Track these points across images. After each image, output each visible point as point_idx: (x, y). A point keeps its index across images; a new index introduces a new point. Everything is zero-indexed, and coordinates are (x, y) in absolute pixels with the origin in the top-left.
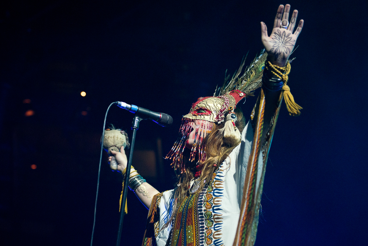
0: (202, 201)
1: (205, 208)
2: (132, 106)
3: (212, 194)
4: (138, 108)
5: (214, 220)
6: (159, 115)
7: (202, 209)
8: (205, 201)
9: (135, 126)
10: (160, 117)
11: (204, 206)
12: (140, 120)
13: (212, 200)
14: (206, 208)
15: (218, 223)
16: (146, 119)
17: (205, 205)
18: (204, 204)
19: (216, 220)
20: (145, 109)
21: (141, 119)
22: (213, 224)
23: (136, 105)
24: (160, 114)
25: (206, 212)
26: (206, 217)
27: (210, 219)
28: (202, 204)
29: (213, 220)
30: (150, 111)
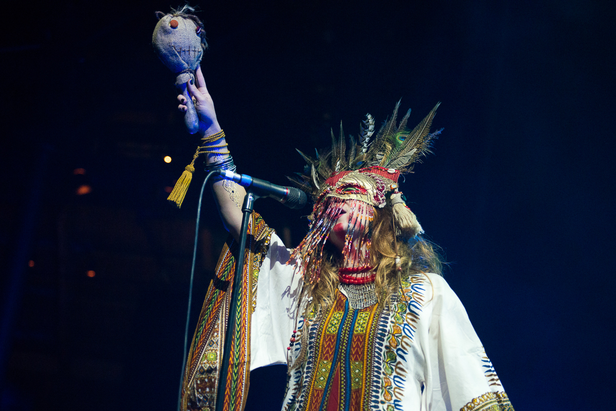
0: (385, 331)
1: (388, 344)
2: (242, 177)
3: (402, 328)
4: (251, 180)
5: (395, 369)
6: (285, 191)
7: (383, 343)
8: (390, 332)
9: (247, 207)
10: (287, 193)
11: (387, 339)
12: (256, 199)
13: (401, 338)
14: (390, 343)
15: (399, 376)
16: (265, 197)
17: (389, 338)
18: (389, 336)
19: (398, 370)
20: (263, 182)
21: (257, 197)
22: (392, 372)
23: (249, 175)
24: (287, 189)
25: (388, 350)
26: (385, 358)
27: (390, 364)
28: (385, 336)
29: (394, 367)
30: (270, 184)
